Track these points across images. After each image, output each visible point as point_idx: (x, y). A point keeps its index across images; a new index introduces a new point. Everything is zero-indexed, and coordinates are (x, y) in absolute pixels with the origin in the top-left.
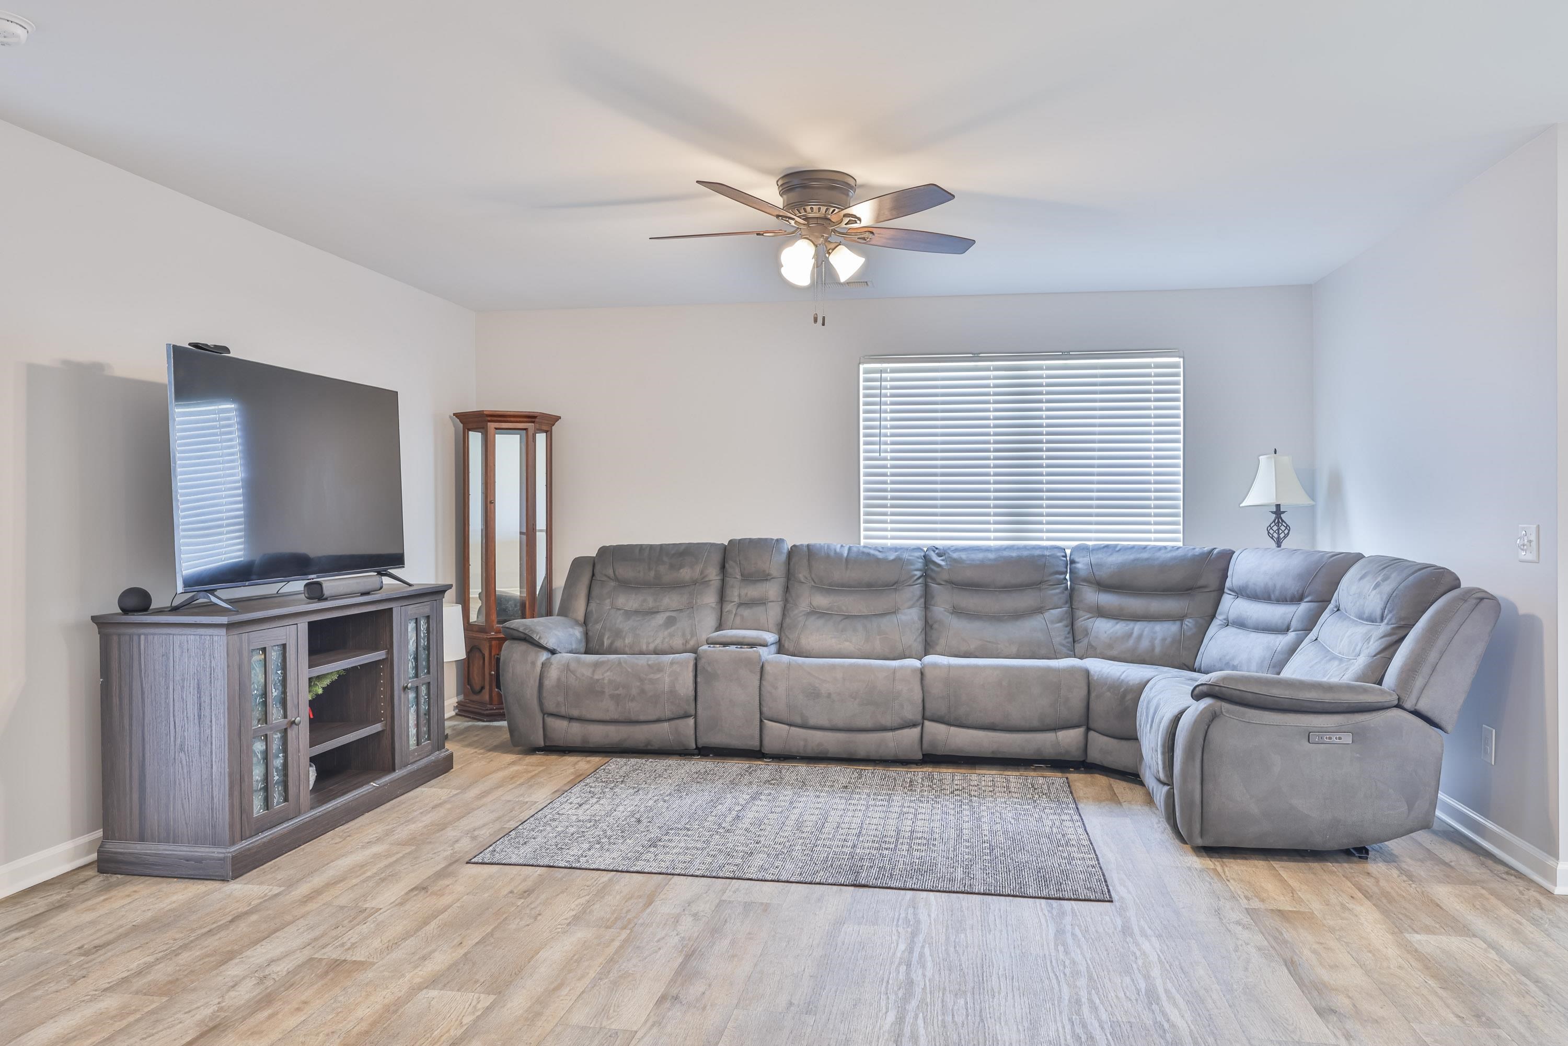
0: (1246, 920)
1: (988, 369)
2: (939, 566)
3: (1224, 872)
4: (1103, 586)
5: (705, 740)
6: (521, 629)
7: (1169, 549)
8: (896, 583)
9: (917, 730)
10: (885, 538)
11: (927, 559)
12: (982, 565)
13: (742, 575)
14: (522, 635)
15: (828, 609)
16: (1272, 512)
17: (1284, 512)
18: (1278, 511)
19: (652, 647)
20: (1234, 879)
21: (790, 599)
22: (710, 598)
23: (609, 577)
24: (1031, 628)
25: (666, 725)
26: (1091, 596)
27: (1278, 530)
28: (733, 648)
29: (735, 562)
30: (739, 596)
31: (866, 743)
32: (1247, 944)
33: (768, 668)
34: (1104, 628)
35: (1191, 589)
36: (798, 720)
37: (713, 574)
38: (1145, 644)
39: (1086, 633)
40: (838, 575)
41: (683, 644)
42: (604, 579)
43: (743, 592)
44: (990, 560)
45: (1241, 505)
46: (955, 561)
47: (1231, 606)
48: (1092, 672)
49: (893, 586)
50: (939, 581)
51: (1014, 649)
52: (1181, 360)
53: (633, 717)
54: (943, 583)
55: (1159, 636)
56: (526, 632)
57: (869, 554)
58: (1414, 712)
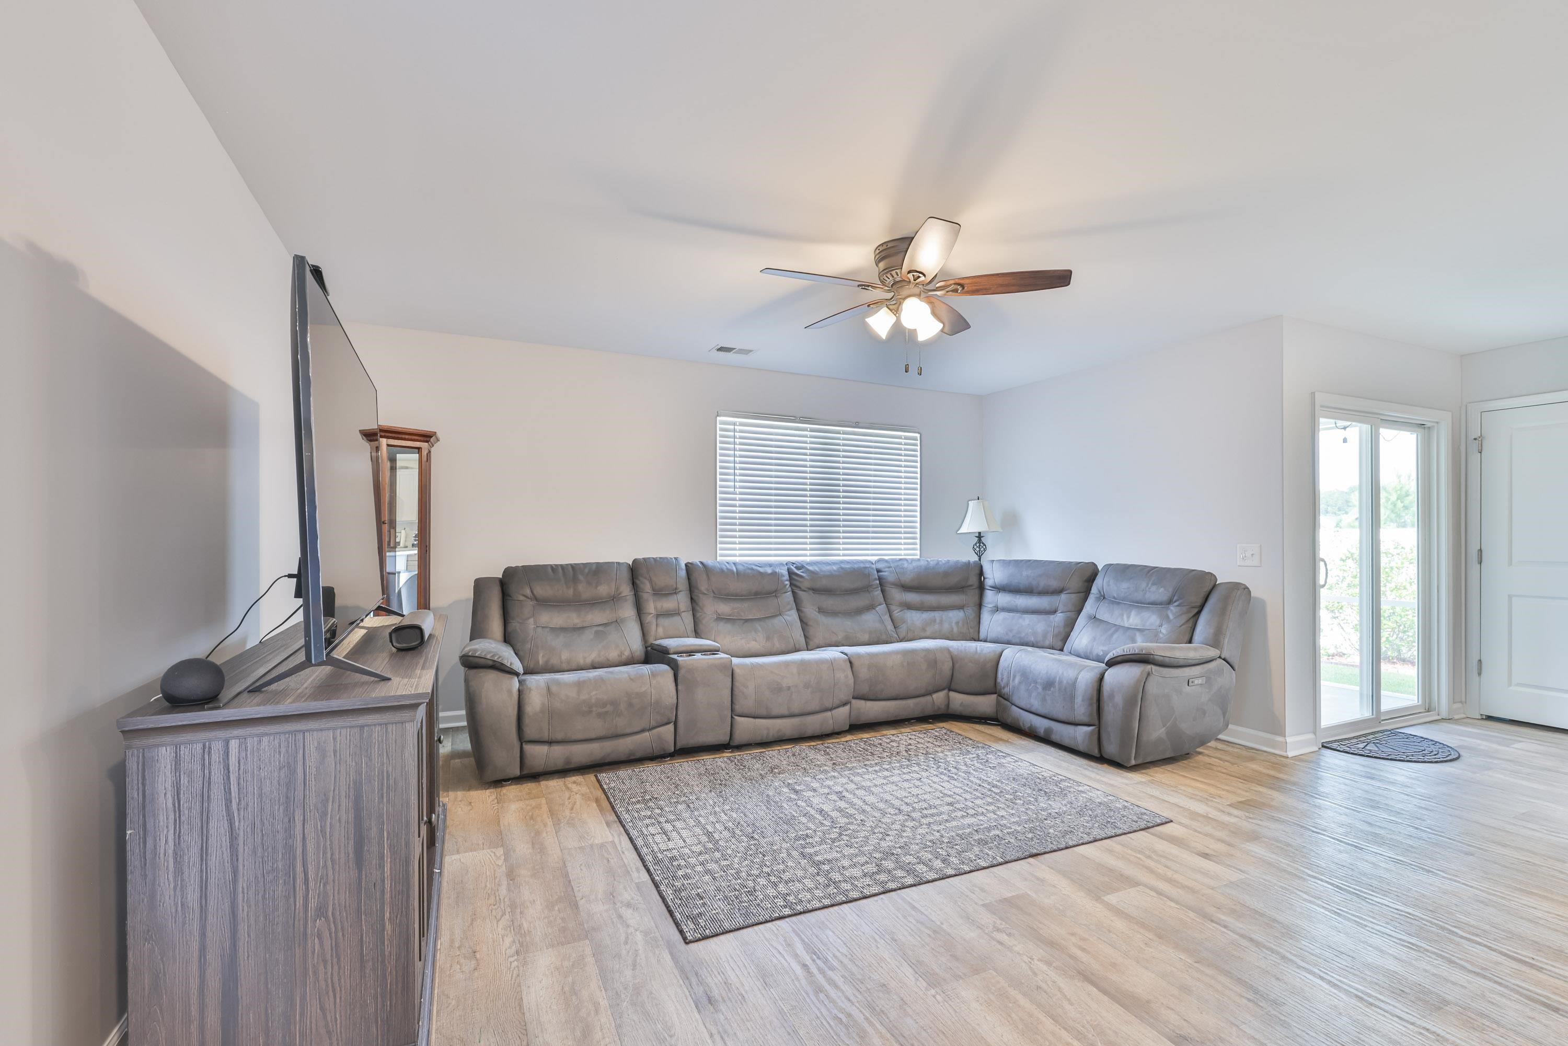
1: (805, 430)
2: (801, 577)
4: (906, 588)
5: (682, 742)
8: (776, 591)
9: (847, 708)
11: (790, 573)
12: (831, 576)
13: (653, 590)
14: (491, 663)
15: (730, 616)
16: (976, 537)
17: (983, 537)
18: (980, 536)
19: (589, 660)
21: (698, 608)
22: (628, 611)
23: (527, 597)
24: (869, 620)
25: (647, 734)
26: (898, 595)
27: (980, 546)
28: (698, 656)
29: (646, 578)
30: (656, 608)
31: (813, 723)
33: (737, 671)
34: (915, 618)
35: (963, 587)
36: (764, 712)
37: (626, 590)
38: (946, 627)
39: (904, 622)
40: (735, 586)
41: (619, 655)
42: (522, 598)
43: (659, 605)
44: (835, 571)
46: (812, 572)
47: (995, 597)
48: (951, 649)
49: (774, 593)
50: (803, 588)
51: (866, 637)
53: (619, 732)
54: (806, 590)
55: (954, 621)
56: (496, 658)
57: (752, 569)
58: (1224, 660)
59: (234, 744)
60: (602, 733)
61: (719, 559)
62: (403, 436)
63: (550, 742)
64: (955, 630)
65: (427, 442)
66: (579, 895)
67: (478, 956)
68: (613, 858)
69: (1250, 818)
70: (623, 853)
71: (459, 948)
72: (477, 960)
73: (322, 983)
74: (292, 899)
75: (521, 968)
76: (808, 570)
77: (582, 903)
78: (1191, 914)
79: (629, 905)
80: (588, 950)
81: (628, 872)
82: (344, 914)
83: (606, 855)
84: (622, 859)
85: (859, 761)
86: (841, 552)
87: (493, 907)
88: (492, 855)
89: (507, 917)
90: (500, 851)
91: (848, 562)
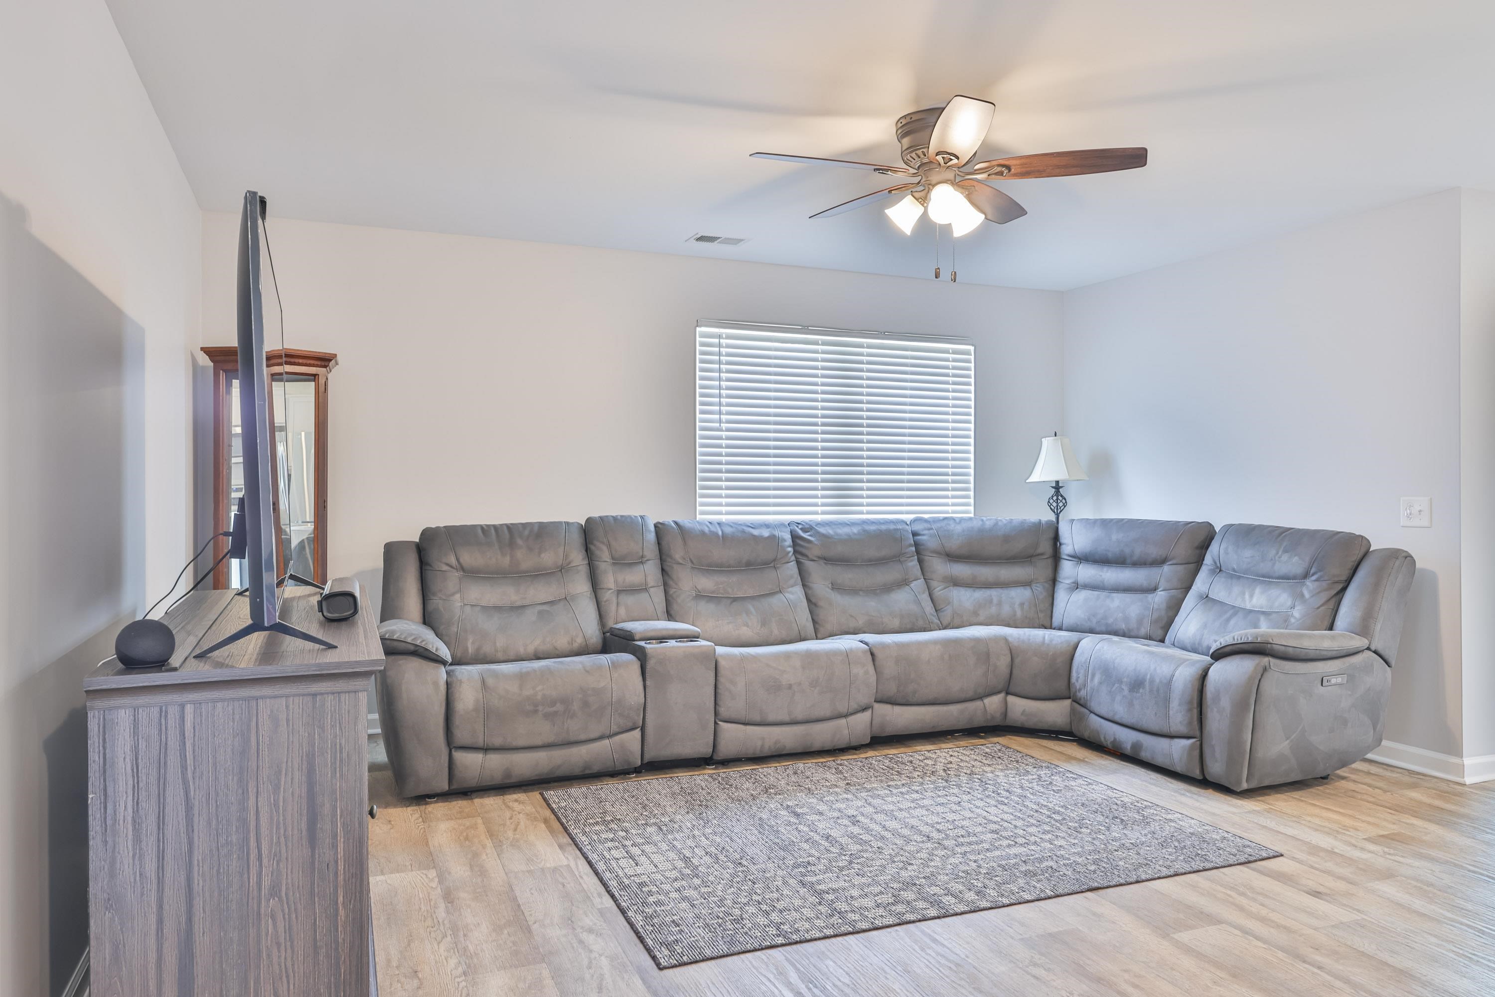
1: (816, 343)
2: (809, 541)
4: (952, 557)
5: (653, 753)
8: (774, 560)
9: (867, 715)
10: (720, 513)
11: (795, 537)
12: (849, 540)
13: (613, 558)
14: (412, 648)
15: (713, 592)
16: (1053, 487)
17: (1062, 487)
18: (1057, 487)
19: (531, 649)
21: (671, 583)
22: (581, 586)
23: (451, 567)
24: (901, 599)
25: (606, 742)
26: (940, 567)
27: (1057, 500)
28: (672, 643)
29: (603, 543)
30: (616, 582)
31: (822, 733)
33: (722, 663)
34: (964, 598)
35: (1031, 556)
36: (757, 718)
37: (578, 558)
38: (1006, 610)
39: (948, 602)
40: (719, 554)
41: (569, 643)
42: (445, 568)
43: (620, 578)
44: (855, 534)
45: (1027, 481)
46: (823, 535)
47: (1071, 570)
49: (772, 564)
50: (811, 556)
51: (896, 623)
52: (972, 348)
54: (815, 559)
55: (1018, 601)
57: (743, 532)
58: (1375, 652)
59: (189, 709)
60: (551, 739)
61: (699, 517)
62: (296, 360)
63: (486, 749)
64: (1019, 613)
65: (325, 367)
66: (531, 920)
67: (420, 976)
68: (569, 883)
69: (1389, 854)
70: (581, 877)
71: (398, 967)
72: (420, 979)
73: (276, 967)
74: (246, 876)
75: (471, 989)
76: (818, 532)
77: (535, 927)
78: (1280, 954)
79: (590, 931)
80: (546, 973)
81: (588, 898)
82: (298, 895)
83: (560, 879)
84: (580, 884)
85: (881, 781)
86: (865, 509)
87: (432, 929)
88: (424, 877)
89: (449, 938)
90: (433, 873)
91: (873, 522)
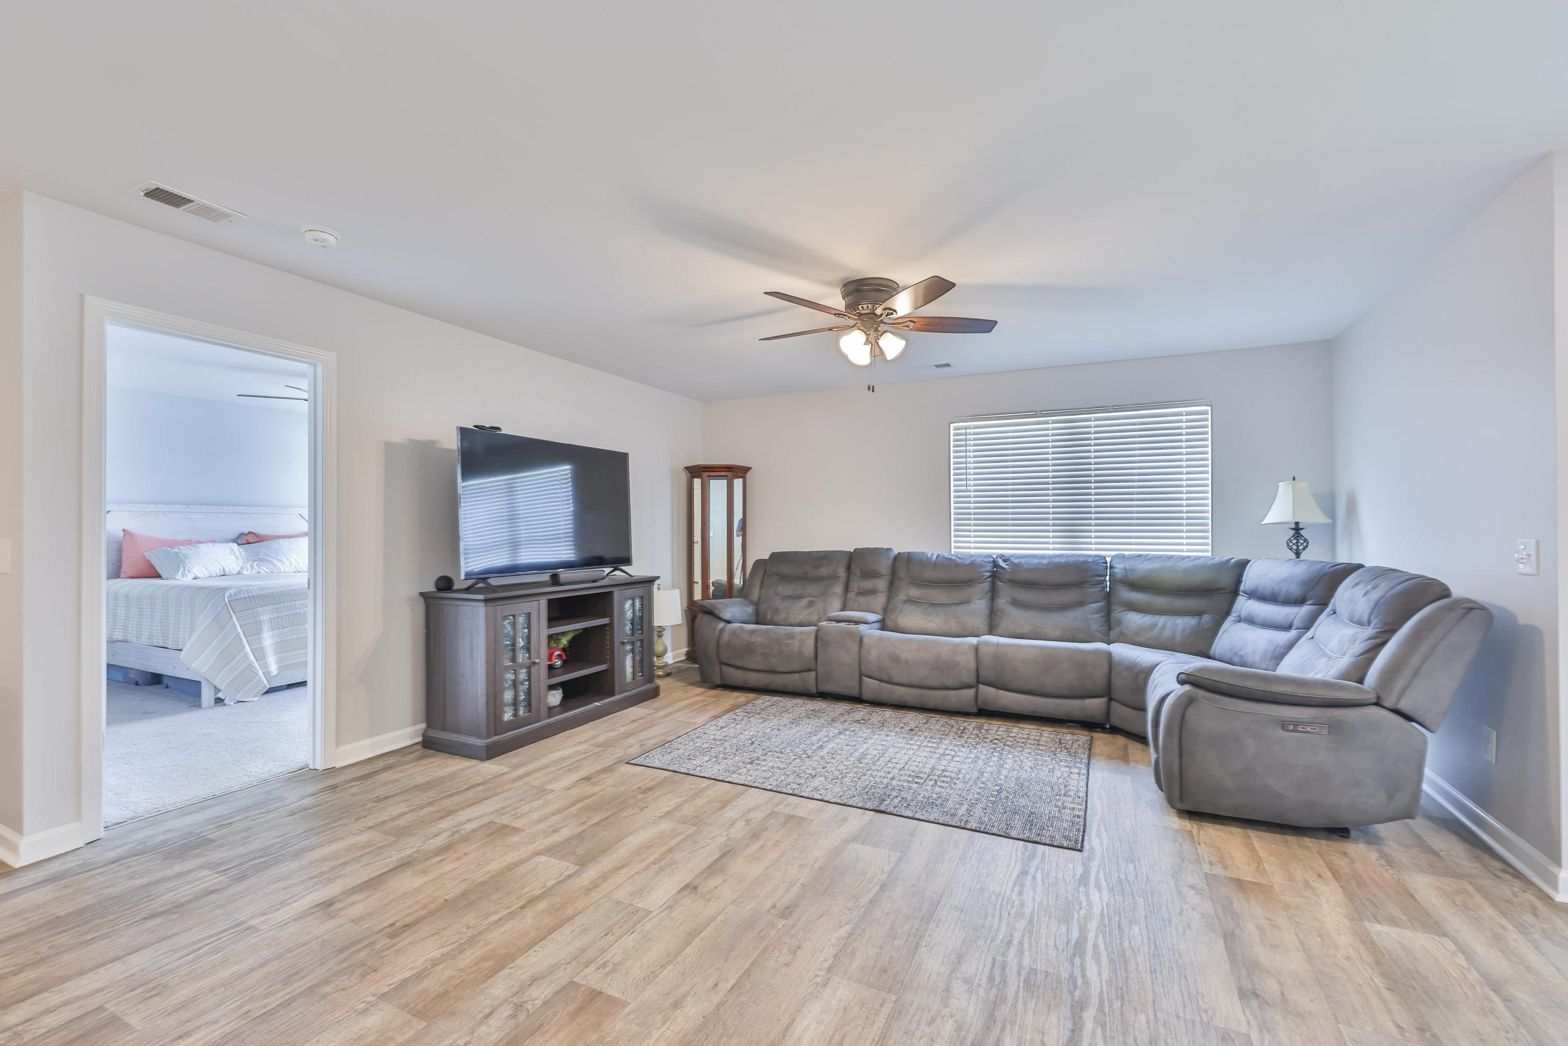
0: (1202, 885)
1: (1047, 423)
2: (1003, 568)
3: (1199, 835)
4: (1134, 586)
5: (822, 688)
6: (708, 607)
7: (1191, 559)
8: (971, 581)
9: (971, 692)
10: (970, 548)
11: (995, 564)
12: (1036, 569)
13: (861, 573)
15: (919, 599)
16: (1292, 529)
17: (1302, 529)
18: (1297, 528)
19: (797, 621)
20: (1205, 843)
21: (893, 591)
22: (838, 589)
23: (776, 574)
24: (1072, 618)
25: (797, 675)
26: (1126, 594)
27: (1297, 543)
28: (843, 624)
29: (857, 564)
30: (858, 588)
31: (934, 698)
32: (1194, 909)
33: (865, 640)
34: (1134, 620)
35: (1209, 591)
36: (885, 677)
37: (842, 572)
38: (1167, 634)
39: (1119, 622)
40: (928, 574)
43: (861, 585)
44: (1043, 565)
45: (1262, 523)
46: (1015, 565)
47: (1244, 605)
48: (1114, 655)
49: (968, 583)
50: (1003, 580)
51: (1058, 633)
52: (1209, 408)
53: (776, 669)
54: (1006, 581)
55: (1180, 628)
56: (711, 608)
58: (1391, 710)
60: (764, 668)
61: (953, 551)
63: (737, 667)
64: (1178, 639)
76: (1012, 562)
86: (1093, 547)
